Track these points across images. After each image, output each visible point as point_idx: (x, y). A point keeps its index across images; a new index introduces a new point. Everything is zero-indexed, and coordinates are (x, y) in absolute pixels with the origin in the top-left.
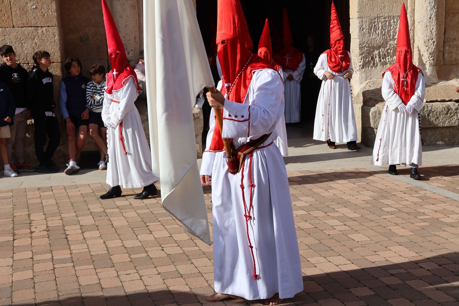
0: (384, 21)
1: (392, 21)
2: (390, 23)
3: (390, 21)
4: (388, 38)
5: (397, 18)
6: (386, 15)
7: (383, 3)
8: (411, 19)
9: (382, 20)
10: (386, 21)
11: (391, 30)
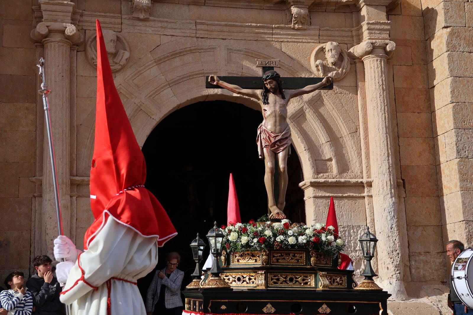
0: (343, 230)
1: (352, 231)
2: (349, 233)
3: (349, 231)
4: (349, 249)
5: (357, 228)
6: (345, 224)
7: (341, 212)
8: (372, 230)
9: (341, 230)
10: (345, 231)
11: (352, 241)
